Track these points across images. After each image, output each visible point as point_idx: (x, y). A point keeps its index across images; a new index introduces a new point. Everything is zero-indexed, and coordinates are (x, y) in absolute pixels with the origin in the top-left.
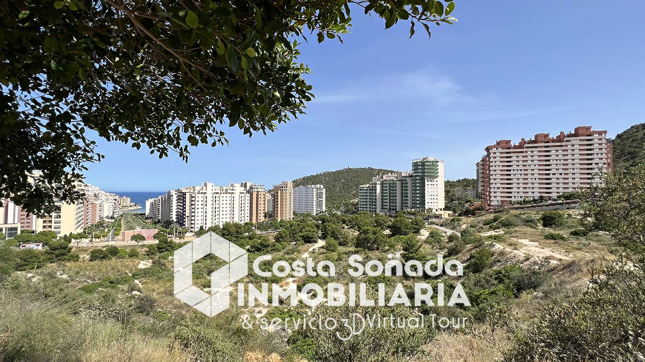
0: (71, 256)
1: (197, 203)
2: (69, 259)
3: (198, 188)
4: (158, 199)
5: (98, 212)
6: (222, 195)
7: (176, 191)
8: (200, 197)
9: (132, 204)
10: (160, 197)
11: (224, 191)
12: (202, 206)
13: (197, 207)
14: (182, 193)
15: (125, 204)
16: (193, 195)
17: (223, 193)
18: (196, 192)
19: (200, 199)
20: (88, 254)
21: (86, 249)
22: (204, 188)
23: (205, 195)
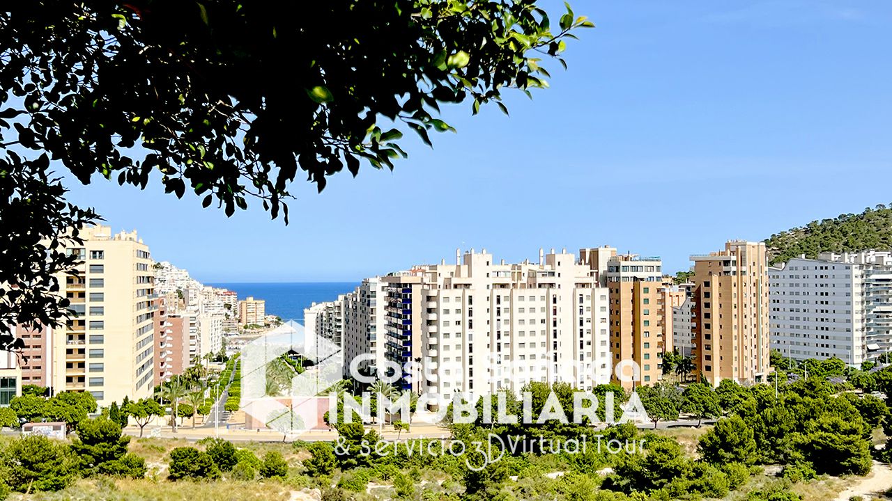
0: (127, 463)
1: (443, 317)
2: (122, 472)
3: (444, 271)
4: (337, 303)
5: (186, 341)
6: (517, 293)
7: (383, 279)
8: (452, 299)
9: (270, 318)
10: (341, 298)
11: (525, 280)
12: (459, 329)
13: (443, 330)
14: (399, 285)
15: (252, 320)
16: (433, 293)
17: (523, 286)
18: (440, 281)
19: (453, 305)
20: (165, 460)
21: (159, 445)
22: (464, 269)
23: (468, 292)
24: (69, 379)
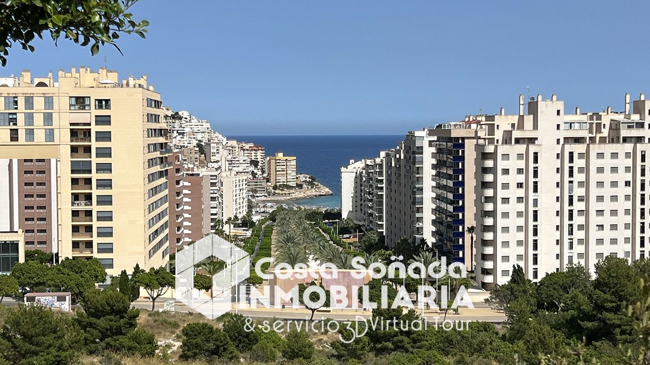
0: (136, 339)
1: (501, 179)
2: (130, 348)
3: (504, 123)
4: (378, 160)
5: (207, 203)
6: (595, 149)
7: (431, 133)
8: (513, 156)
9: (302, 178)
10: (383, 154)
11: (605, 132)
12: (521, 193)
13: (501, 193)
14: (450, 139)
15: (282, 179)
16: (490, 149)
17: (603, 140)
18: (499, 135)
19: (514, 164)
20: (178, 337)
21: (173, 320)
22: (529, 120)
23: (533, 149)
24: (76, 245)
